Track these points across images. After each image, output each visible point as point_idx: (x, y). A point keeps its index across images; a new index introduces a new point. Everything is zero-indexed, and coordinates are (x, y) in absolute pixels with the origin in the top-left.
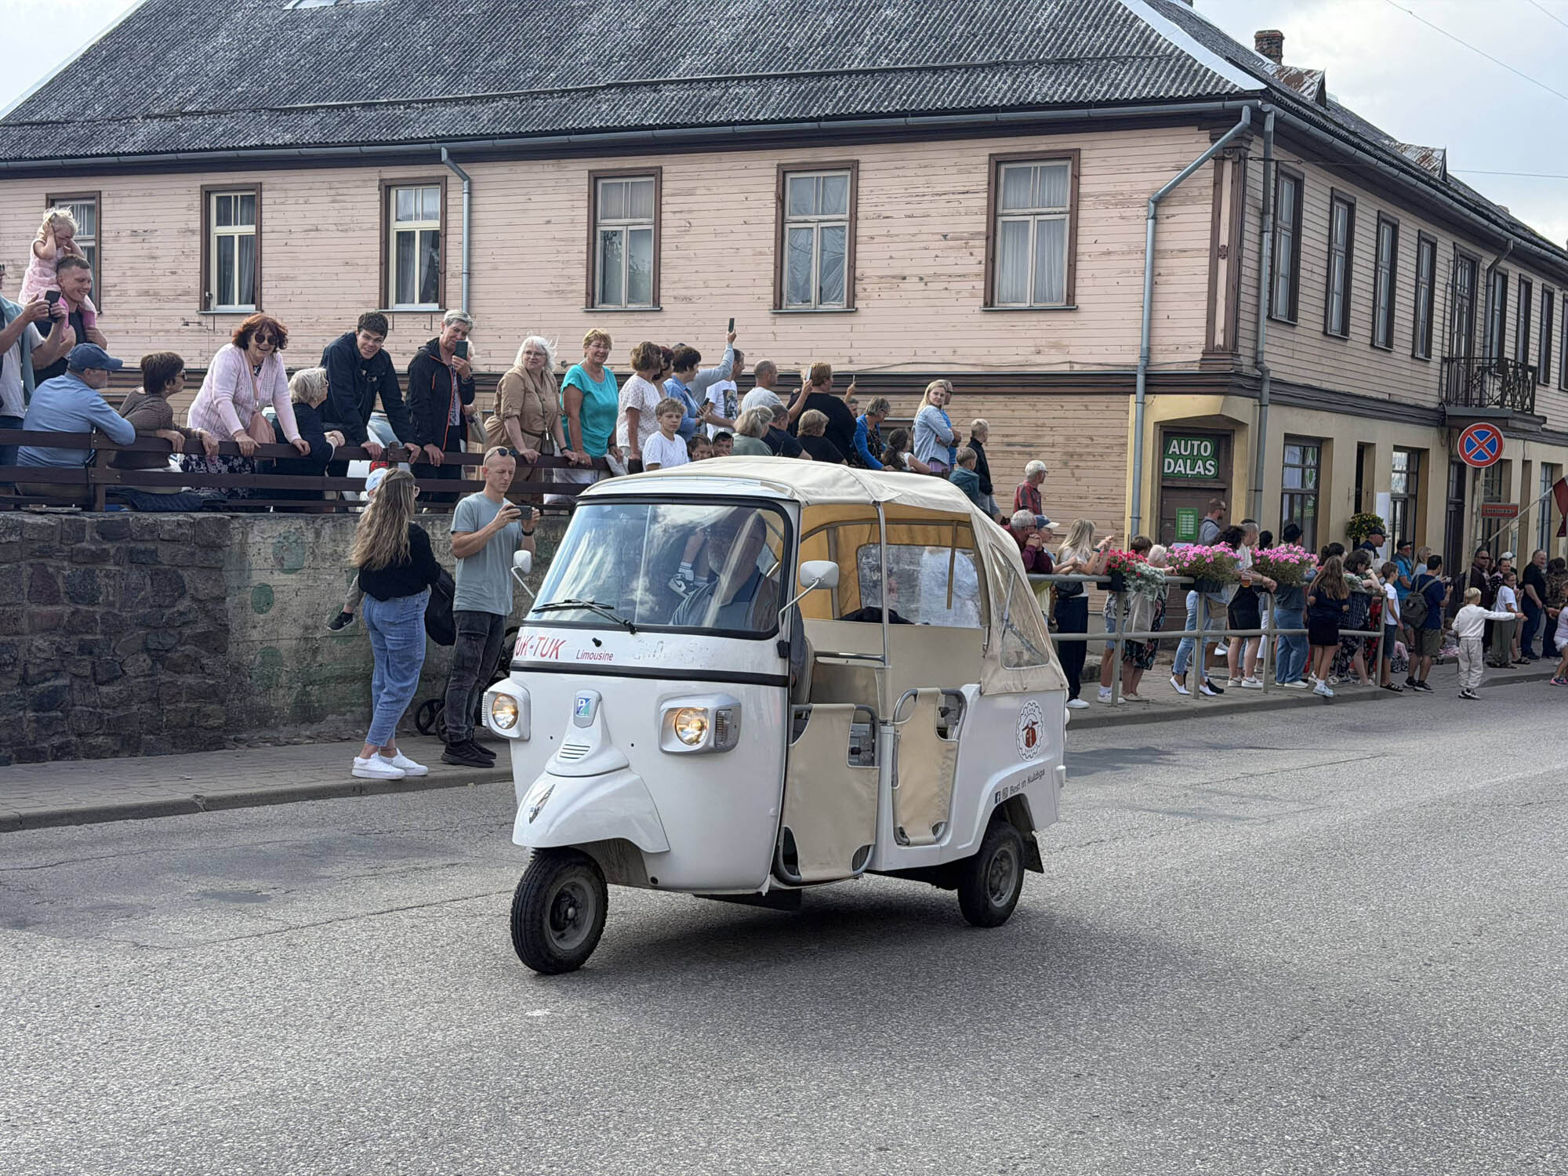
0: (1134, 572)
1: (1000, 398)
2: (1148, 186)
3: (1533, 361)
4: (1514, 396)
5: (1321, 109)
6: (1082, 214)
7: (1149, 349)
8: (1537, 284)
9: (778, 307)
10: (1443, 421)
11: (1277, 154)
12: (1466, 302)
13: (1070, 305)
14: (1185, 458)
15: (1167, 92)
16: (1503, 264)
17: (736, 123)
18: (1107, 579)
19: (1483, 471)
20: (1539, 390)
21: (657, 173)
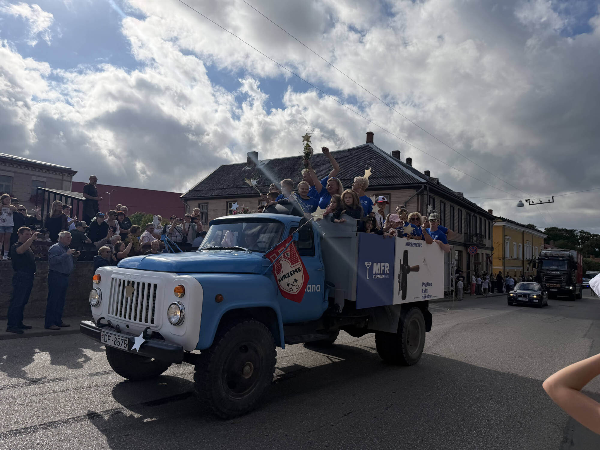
2: (404, 200)
3: (483, 234)
4: (479, 241)
5: (438, 185)
8: (483, 218)
10: (465, 246)
11: (429, 194)
12: (469, 222)
15: (407, 182)
16: (476, 215)
19: (474, 256)
20: (484, 239)
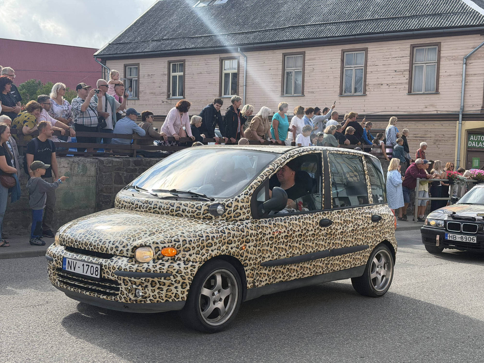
0: (457, 178)
1: (413, 122)
2: (463, 54)
6: (441, 63)
7: (464, 106)
9: (341, 94)
13: (437, 92)
14: (475, 141)
15: (470, 23)
17: (329, 37)
18: (448, 180)
21: (304, 53)
